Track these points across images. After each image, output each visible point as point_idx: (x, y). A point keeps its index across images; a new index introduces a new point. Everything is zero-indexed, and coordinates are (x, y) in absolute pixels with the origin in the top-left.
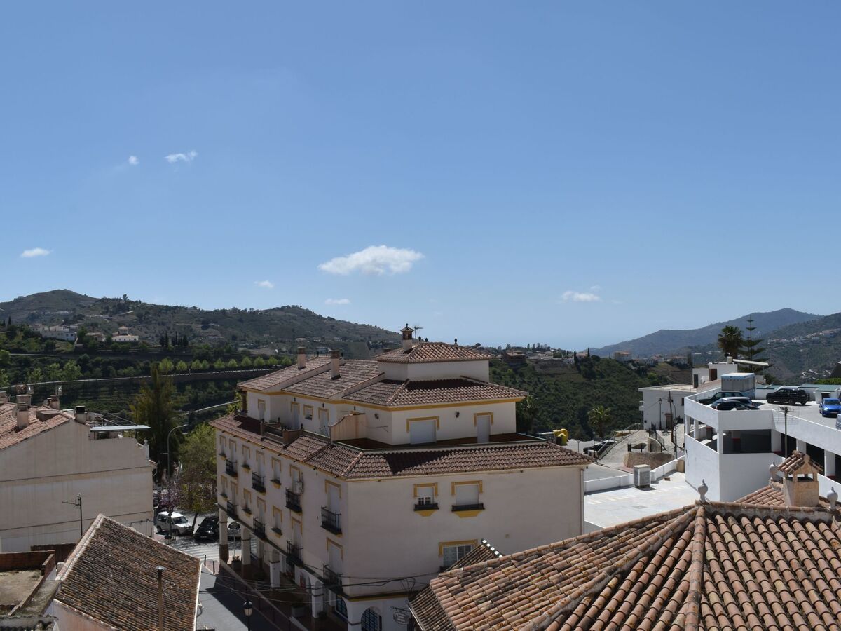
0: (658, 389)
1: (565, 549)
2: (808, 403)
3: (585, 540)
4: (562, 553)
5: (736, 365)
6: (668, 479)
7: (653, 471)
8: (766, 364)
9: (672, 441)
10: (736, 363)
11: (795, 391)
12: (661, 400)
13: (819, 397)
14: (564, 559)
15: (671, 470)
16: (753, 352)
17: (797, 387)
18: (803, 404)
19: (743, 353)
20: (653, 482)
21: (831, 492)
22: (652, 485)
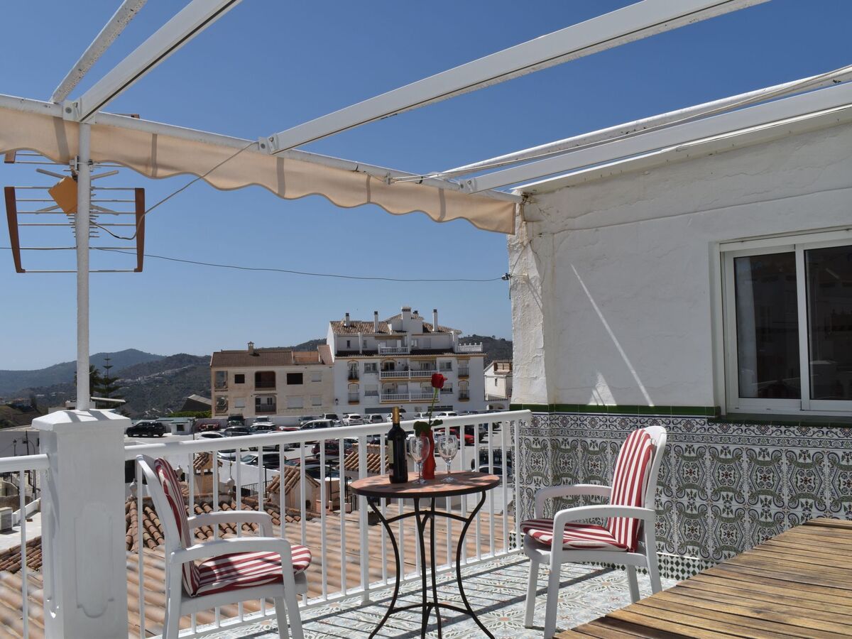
0: (12, 430)
1: (12, 555)
2: (164, 435)
3: (32, 544)
4: (10, 558)
5: (94, 402)
6: (31, 520)
7: (14, 513)
8: (123, 401)
9: (29, 483)
10: (94, 400)
11: (153, 424)
12: (15, 441)
13: (174, 429)
14: (15, 563)
15: (32, 510)
16: (110, 390)
17: (154, 421)
18: (160, 436)
19: (99, 390)
20: (15, 525)
21: (230, 479)
22: (14, 528)
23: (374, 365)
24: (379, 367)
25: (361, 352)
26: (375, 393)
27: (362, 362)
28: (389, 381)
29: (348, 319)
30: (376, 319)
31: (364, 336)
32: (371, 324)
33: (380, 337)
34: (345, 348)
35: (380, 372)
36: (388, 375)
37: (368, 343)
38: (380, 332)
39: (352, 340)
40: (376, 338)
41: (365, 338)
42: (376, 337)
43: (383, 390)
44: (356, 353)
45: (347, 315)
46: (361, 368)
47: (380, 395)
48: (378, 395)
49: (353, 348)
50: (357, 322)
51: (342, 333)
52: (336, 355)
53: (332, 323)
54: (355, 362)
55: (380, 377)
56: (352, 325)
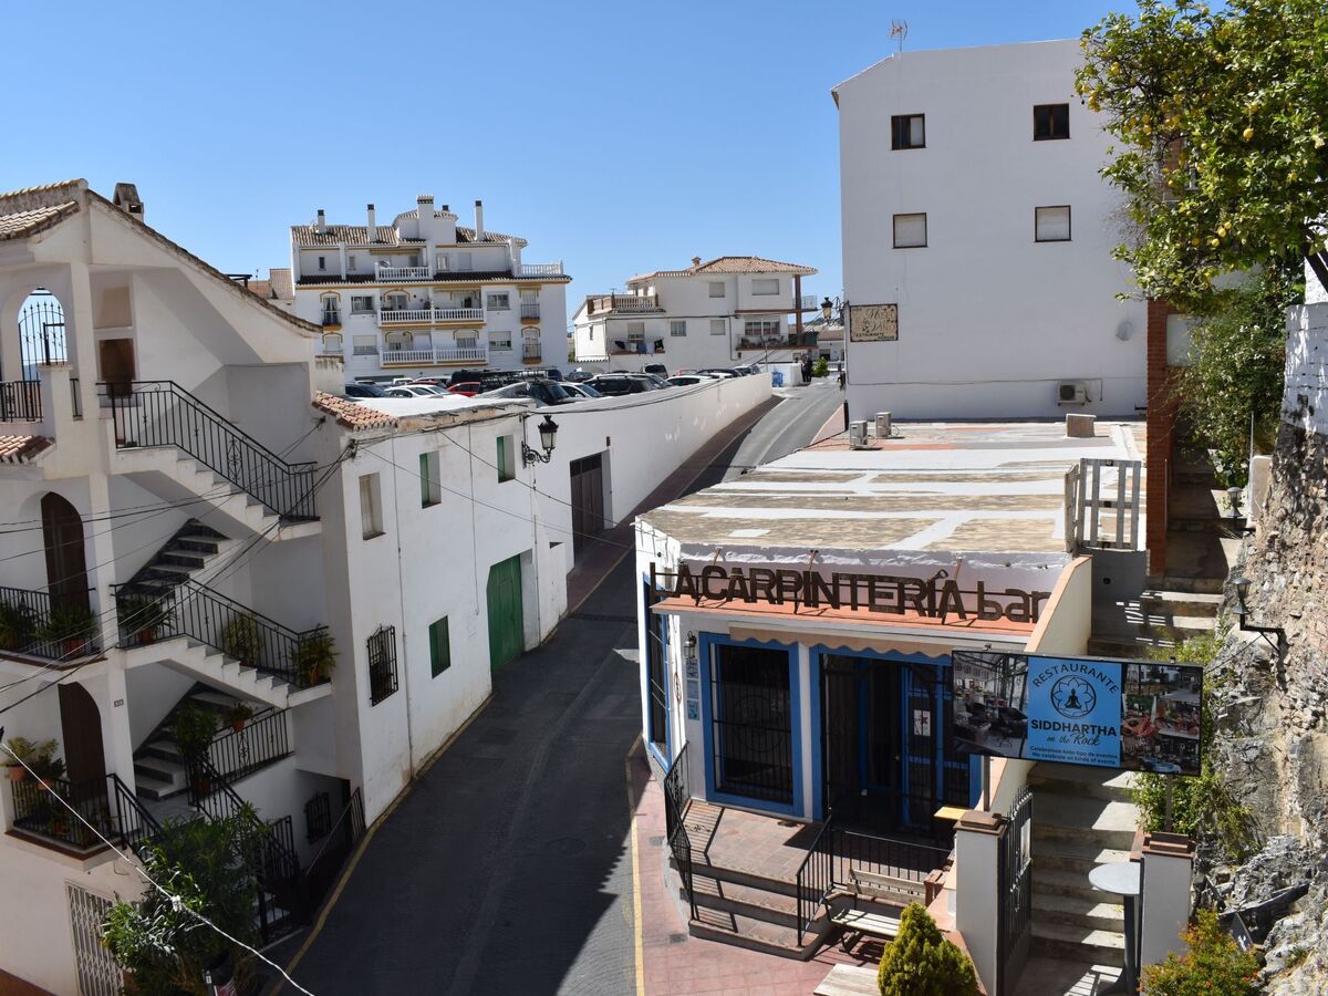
23: (369, 300)
24: (377, 303)
25: (344, 278)
26: (372, 351)
27: (346, 295)
28: (398, 328)
29: (322, 222)
30: (372, 219)
31: (348, 248)
32: (364, 230)
33: (379, 250)
34: (315, 271)
35: (379, 312)
36: (395, 316)
37: (357, 261)
38: (378, 242)
39: (329, 256)
40: (373, 251)
41: (351, 253)
42: (371, 250)
43: (387, 345)
44: (337, 279)
45: (321, 213)
46: (345, 306)
47: (381, 353)
48: (376, 353)
49: (328, 272)
50: (340, 228)
51: (310, 243)
52: (298, 282)
53: (294, 229)
54: (332, 295)
55: (380, 323)
56: (331, 232)
